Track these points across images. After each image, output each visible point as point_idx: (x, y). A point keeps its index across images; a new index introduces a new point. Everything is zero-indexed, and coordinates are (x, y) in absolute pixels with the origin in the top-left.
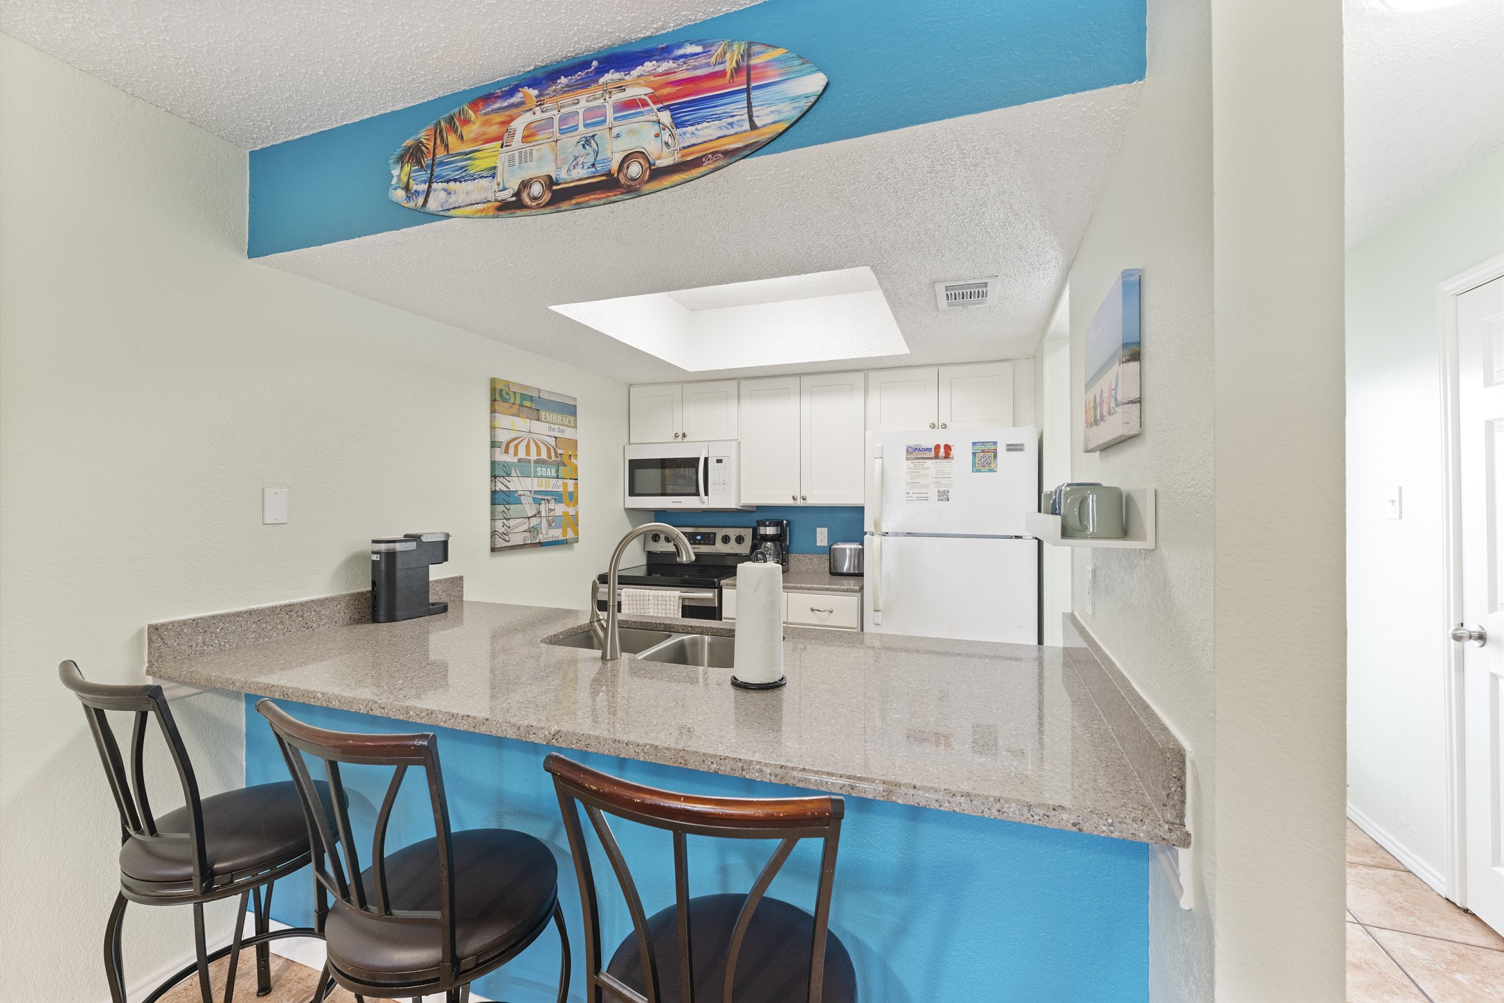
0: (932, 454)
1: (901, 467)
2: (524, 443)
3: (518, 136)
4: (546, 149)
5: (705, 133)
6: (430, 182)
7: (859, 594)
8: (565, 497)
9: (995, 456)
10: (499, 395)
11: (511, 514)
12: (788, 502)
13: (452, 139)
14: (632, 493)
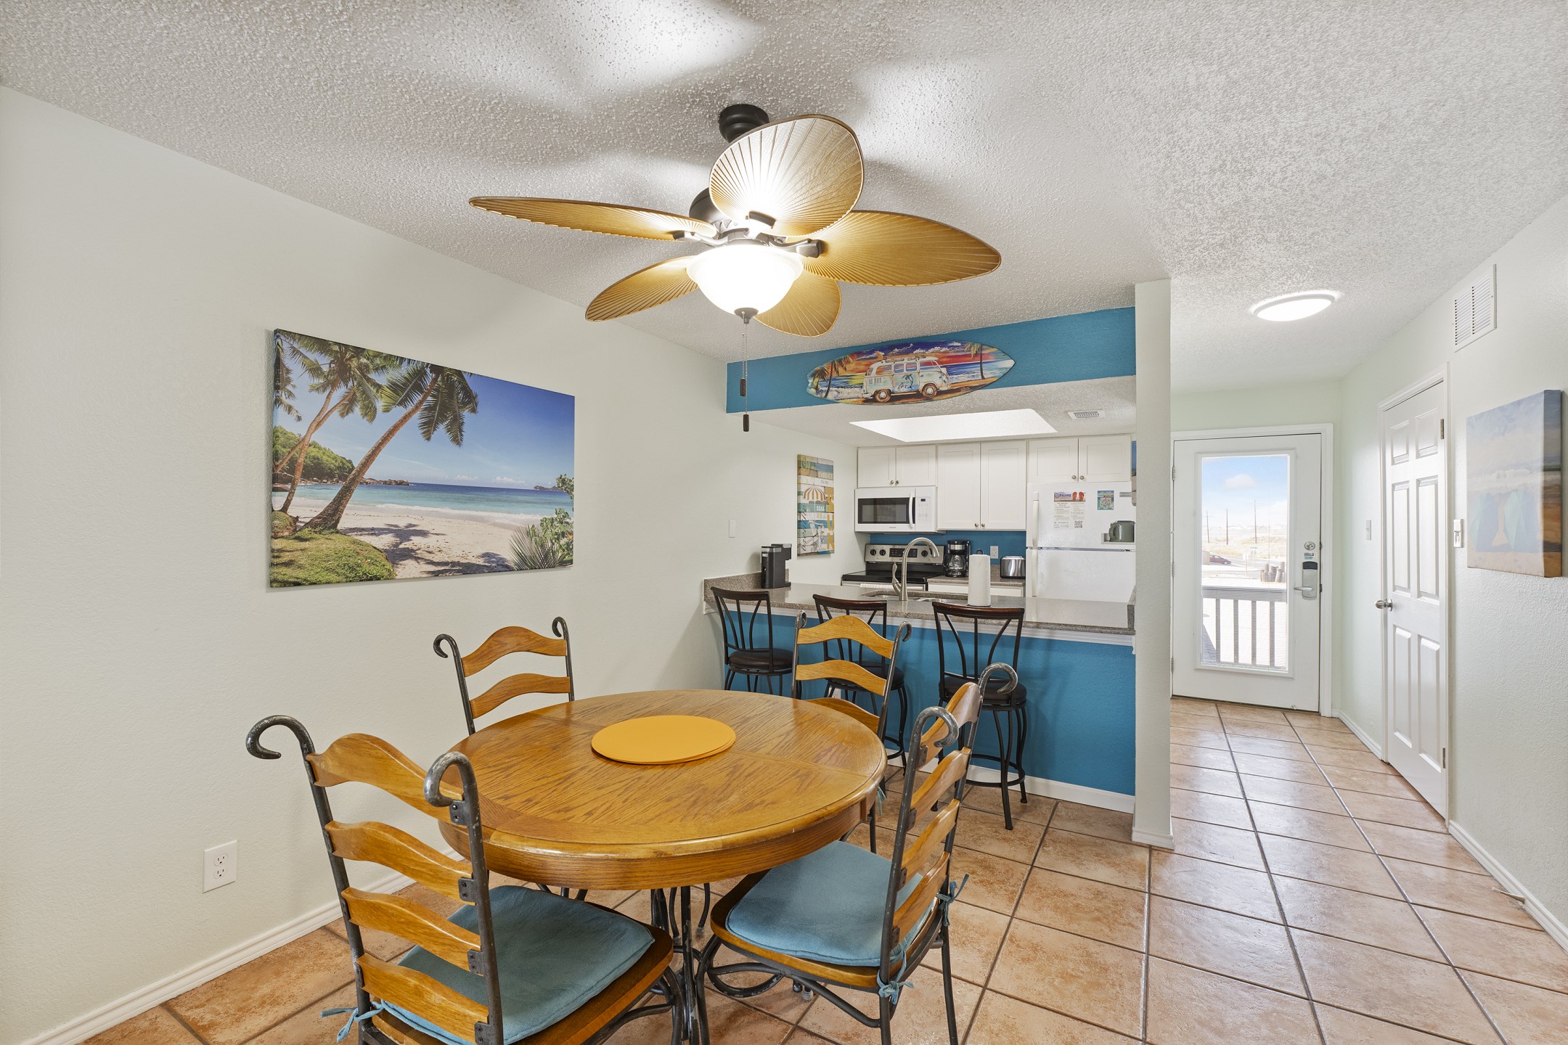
0: (1071, 498)
1: (1050, 506)
2: (811, 492)
3: (874, 371)
4: (888, 378)
5: (962, 378)
6: (829, 387)
7: (1022, 588)
8: (829, 525)
9: (1113, 500)
10: (803, 465)
11: (807, 534)
12: (972, 528)
13: (840, 369)
14: (860, 521)
